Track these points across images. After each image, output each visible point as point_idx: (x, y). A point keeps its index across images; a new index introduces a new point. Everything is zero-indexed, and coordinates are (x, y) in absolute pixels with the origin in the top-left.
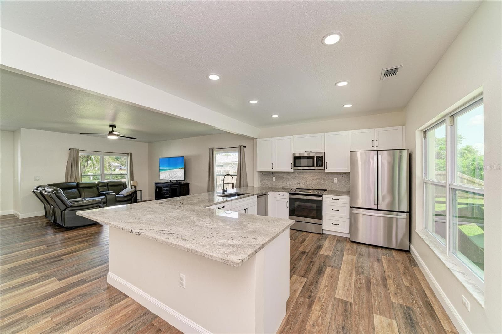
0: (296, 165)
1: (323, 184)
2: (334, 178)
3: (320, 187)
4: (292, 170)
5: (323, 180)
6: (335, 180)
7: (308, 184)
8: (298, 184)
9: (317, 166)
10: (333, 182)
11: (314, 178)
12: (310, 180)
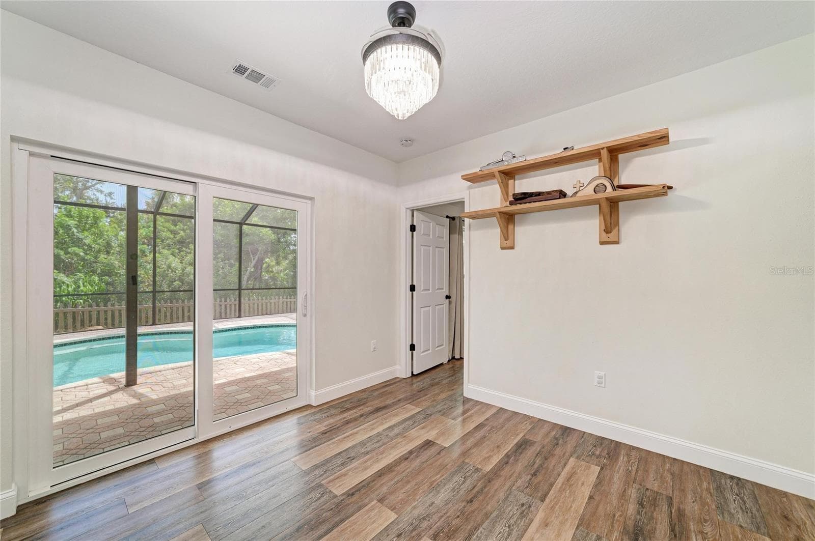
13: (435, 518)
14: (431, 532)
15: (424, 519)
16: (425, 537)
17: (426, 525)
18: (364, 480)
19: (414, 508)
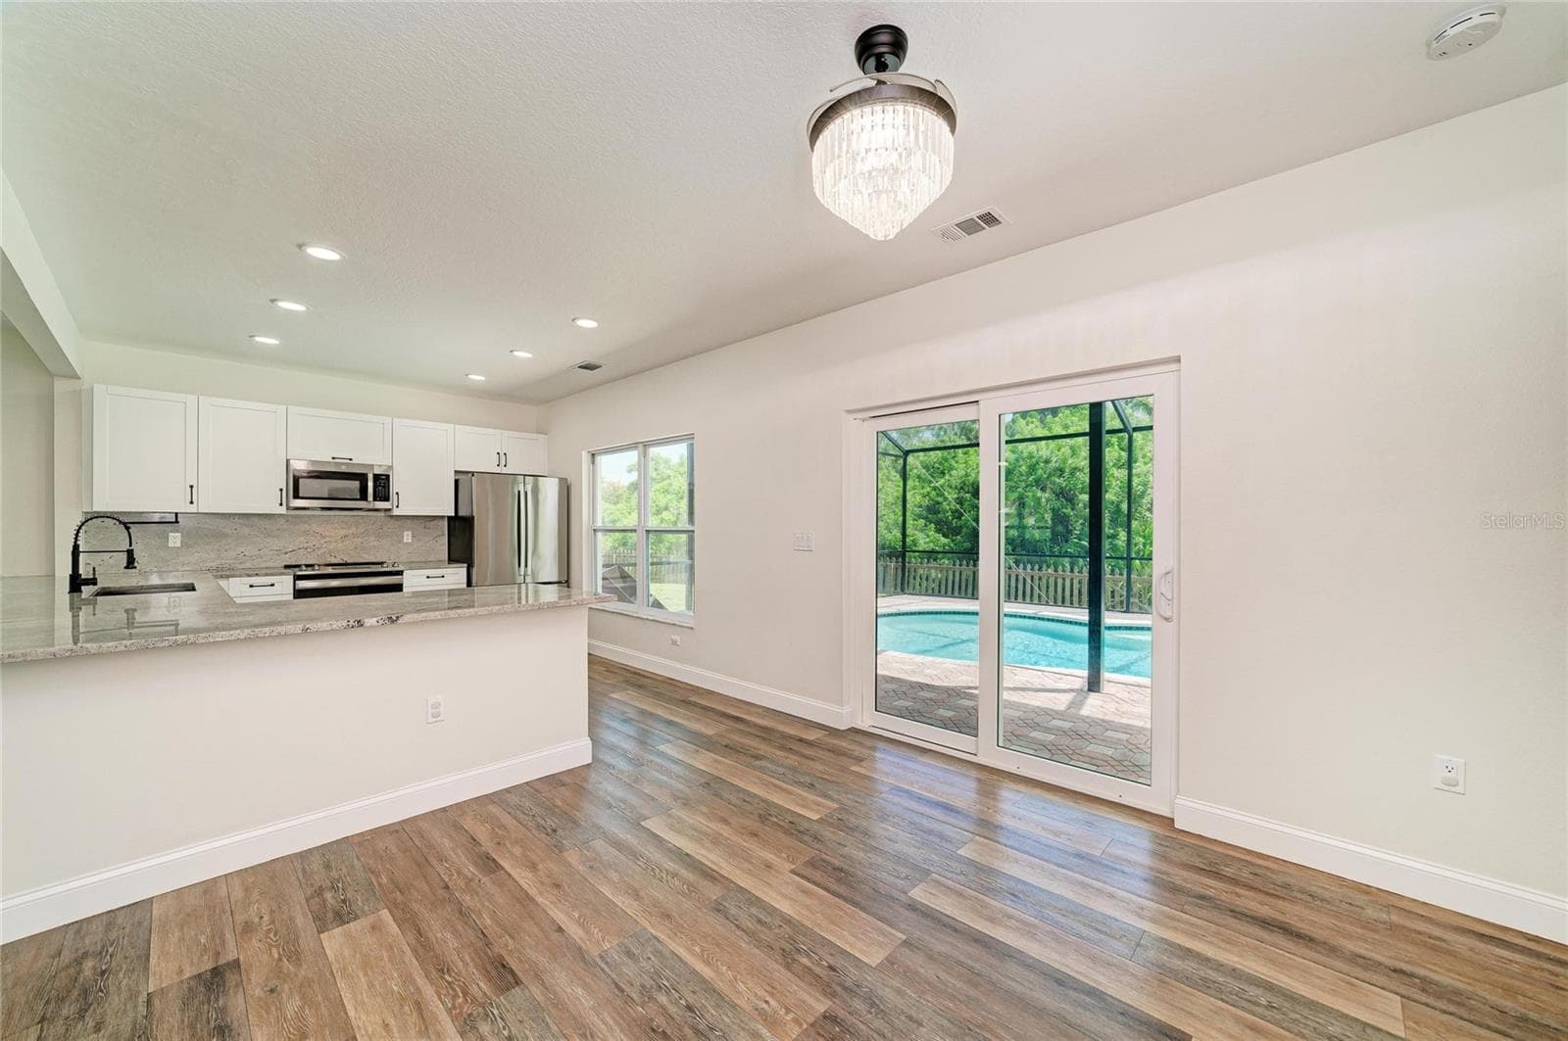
0: (301, 495)
1: (374, 547)
2: (406, 533)
3: (365, 556)
4: (283, 510)
5: (372, 538)
6: (408, 535)
7: (323, 550)
8: (286, 553)
9: (375, 499)
10: (400, 541)
11: (343, 532)
12: (333, 540)
13: (878, 1023)
14: (842, 1014)
15: (873, 1004)
16: (830, 1003)
17: (858, 1006)
18: (957, 920)
19: (899, 992)
